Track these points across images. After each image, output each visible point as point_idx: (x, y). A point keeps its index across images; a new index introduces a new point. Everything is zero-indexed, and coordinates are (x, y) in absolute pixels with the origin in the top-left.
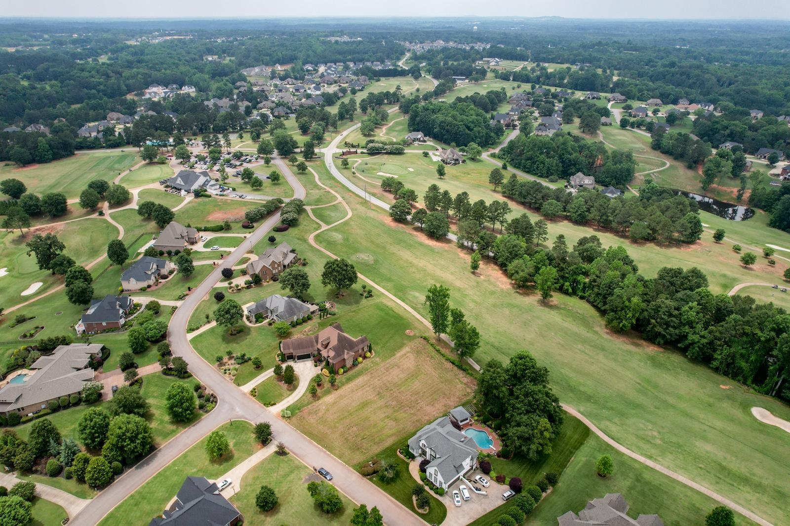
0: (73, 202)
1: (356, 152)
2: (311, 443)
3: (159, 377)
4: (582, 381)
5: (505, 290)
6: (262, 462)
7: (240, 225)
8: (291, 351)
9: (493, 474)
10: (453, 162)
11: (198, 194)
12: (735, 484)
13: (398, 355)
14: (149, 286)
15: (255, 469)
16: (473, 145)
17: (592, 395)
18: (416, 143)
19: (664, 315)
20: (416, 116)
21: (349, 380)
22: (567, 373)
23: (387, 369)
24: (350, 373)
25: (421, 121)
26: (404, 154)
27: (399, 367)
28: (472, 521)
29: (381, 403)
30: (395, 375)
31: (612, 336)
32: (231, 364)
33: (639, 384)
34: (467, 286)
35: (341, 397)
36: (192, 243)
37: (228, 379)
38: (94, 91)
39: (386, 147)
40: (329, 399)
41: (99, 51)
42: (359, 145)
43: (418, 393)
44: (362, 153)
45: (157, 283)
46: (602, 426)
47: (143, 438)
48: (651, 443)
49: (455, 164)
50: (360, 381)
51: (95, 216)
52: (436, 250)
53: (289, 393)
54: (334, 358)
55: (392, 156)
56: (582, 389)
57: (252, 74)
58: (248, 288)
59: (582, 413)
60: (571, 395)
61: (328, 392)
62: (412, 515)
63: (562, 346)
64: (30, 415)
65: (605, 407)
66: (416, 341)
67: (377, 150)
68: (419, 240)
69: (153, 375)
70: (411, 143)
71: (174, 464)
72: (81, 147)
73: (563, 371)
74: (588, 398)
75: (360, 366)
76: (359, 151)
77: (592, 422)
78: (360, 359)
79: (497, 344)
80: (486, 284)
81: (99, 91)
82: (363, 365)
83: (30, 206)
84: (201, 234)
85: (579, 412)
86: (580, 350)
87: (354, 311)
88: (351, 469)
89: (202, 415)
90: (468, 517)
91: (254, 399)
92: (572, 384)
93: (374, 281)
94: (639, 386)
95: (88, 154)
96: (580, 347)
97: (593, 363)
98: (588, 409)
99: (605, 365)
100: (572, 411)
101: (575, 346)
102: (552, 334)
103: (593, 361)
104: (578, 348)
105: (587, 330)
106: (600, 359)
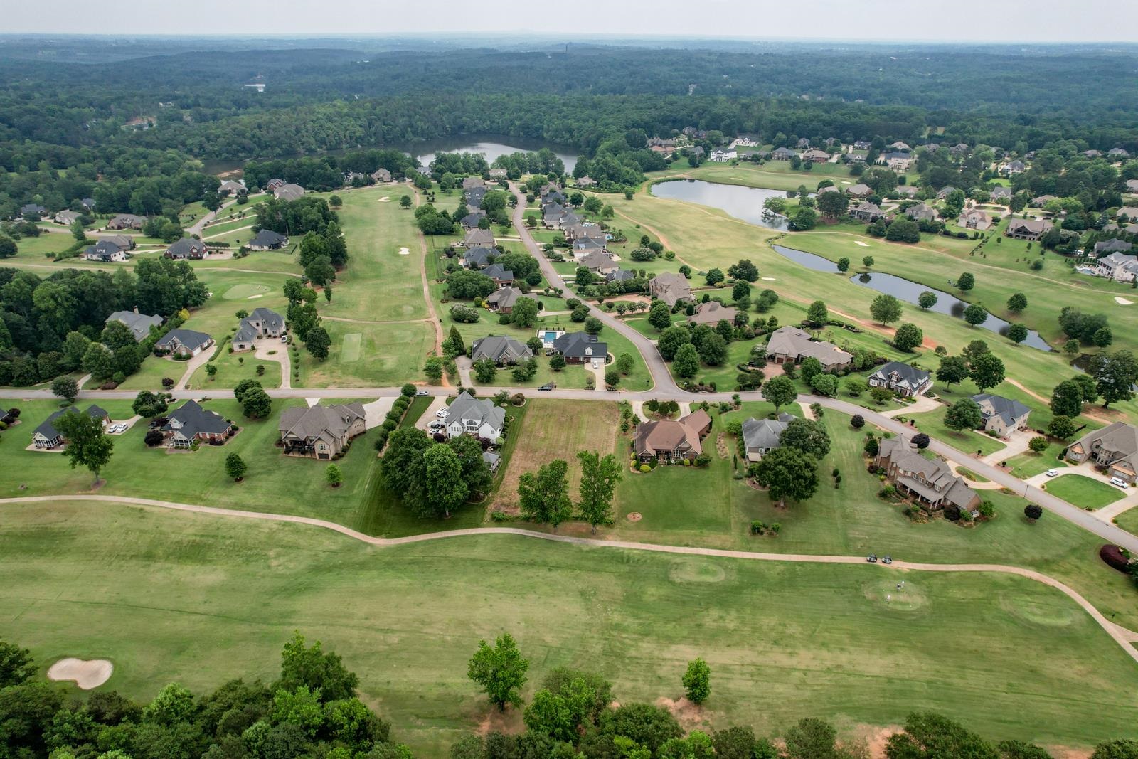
4: (377, 581)
12: (198, 539)
17: (360, 572)
22: (401, 581)
33: (291, 624)
46: (340, 539)
48: (282, 546)
56: (375, 573)
59: (367, 544)
60: (387, 559)
63: (423, 623)
65: (340, 566)
73: (408, 581)
74: (363, 566)
77: (354, 538)
85: (371, 545)
86: (393, 631)
92: (390, 573)
94: (290, 620)
96: (395, 639)
97: (366, 619)
98: (361, 552)
99: (347, 626)
100: (381, 542)
101: (403, 635)
102: (448, 638)
103: (368, 623)
104: (398, 634)
105: (390, 687)
106: (356, 632)
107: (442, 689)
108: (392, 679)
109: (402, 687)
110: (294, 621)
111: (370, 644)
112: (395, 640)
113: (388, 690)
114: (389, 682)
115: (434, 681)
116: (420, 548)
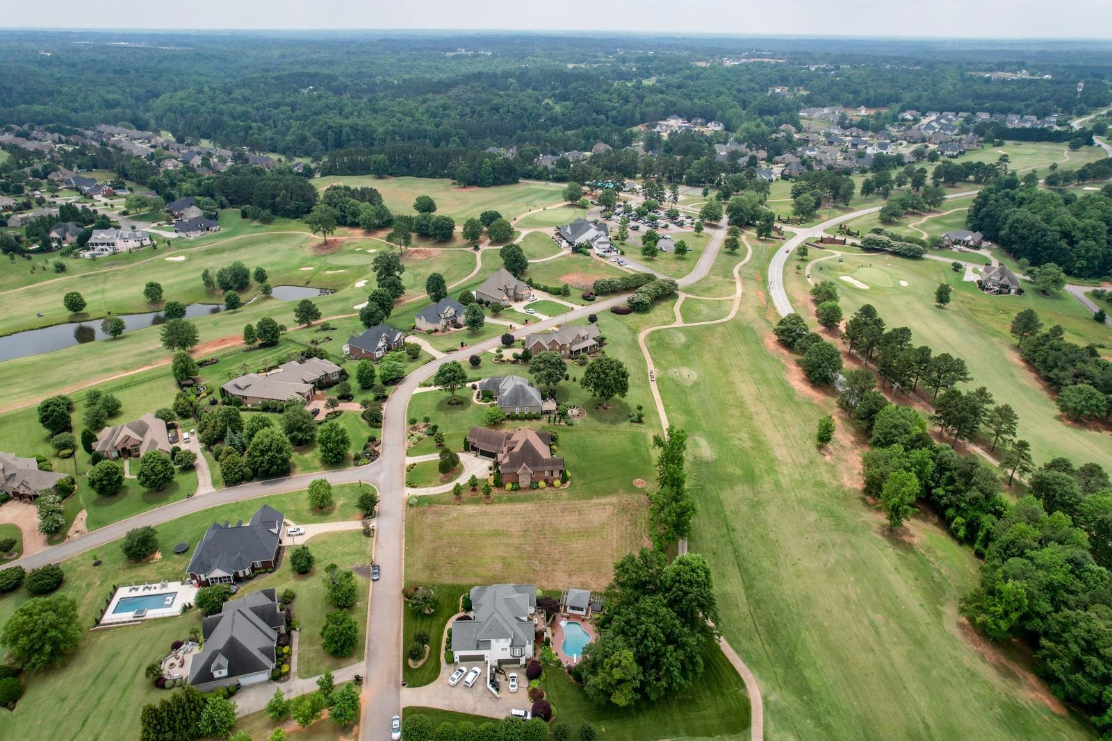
0: (458, 230)
1: (844, 242)
2: (401, 539)
3: (356, 417)
4: (820, 662)
5: (846, 489)
6: (344, 532)
7: (580, 294)
8: (476, 441)
9: (535, 684)
10: (997, 288)
11: (577, 250)
13: (595, 501)
14: (436, 331)
15: (331, 535)
16: (1052, 267)
17: (815, 689)
18: (956, 248)
19: (1076, 642)
20: (984, 205)
21: (510, 500)
22: (809, 640)
23: (564, 510)
24: (519, 493)
25: (988, 215)
26: (923, 259)
27: (580, 514)
28: (447, 709)
29: (516, 541)
30: (569, 521)
31: (965, 634)
32: (422, 431)
33: (927, 726)
34: (789, 460)
35: (485, 513)
36: (517, 300)
37: (407, 444)
38: (603, 117)
39: (894, 243)
40: (470, 509)
41: (652, 71)
42: (858, 234)
43: (571, 554)
44: (853, 245)
45: (445, 329)
47: (272, 457)
49: (999, 292)
50: (520, 507)
51: (470, 249)
52: (796, 399)
53: (439, 483)
54: (505, 466)
55: (899, 259)
56: (807, 673)
57: (814, 116)
58: (514, 362)
59: (766, 703)
60: (780, 671)
61: (477, 502)
62: (399, 661)
63: (848, 602)
64: (249, 406)
65: (817, 718)
66: (636, 496)
67: (877, 244)
68: (787, 377)
69: (354, 414)
70: (947, 246)
71: (286, 495)
72: (529, 176)
73: (804, 633)
74: (803, 690)
75: (537, 491)
76: (849, 240)
77: (765, 722)
78: (542, 484)
79: (744, 551)
80: (823, 469)
81: (607, 117)
82: (542, 492)
83: (422, 225)
84: (534, 292)
85: (765, 699)
87: (599, 431)
88: (403, 583)
89: (350, 466)
90: (447, 702)
91: (405, 472)
92: (800, 658)
93: (666, 407)
94: (922, 731)
95: (528, 184)
96: (879, 618)
97: (873, 650)
98: (783, 704)
99: (892, 664)
100: (755, 690)
101: (870, 612)
102: (852, 579)
103: (876, 647)
104: (873, 618)
105: (924, 603)
106: (893, 653)
107: (900, 569)
108: (917, 604)
109: (918, 595)
110: (921, 725)
111: (897, 636)
112: (879, 616)
113: (928, 604)
114: (921, 606)
115: (898, 576)
116: (746, 645)
